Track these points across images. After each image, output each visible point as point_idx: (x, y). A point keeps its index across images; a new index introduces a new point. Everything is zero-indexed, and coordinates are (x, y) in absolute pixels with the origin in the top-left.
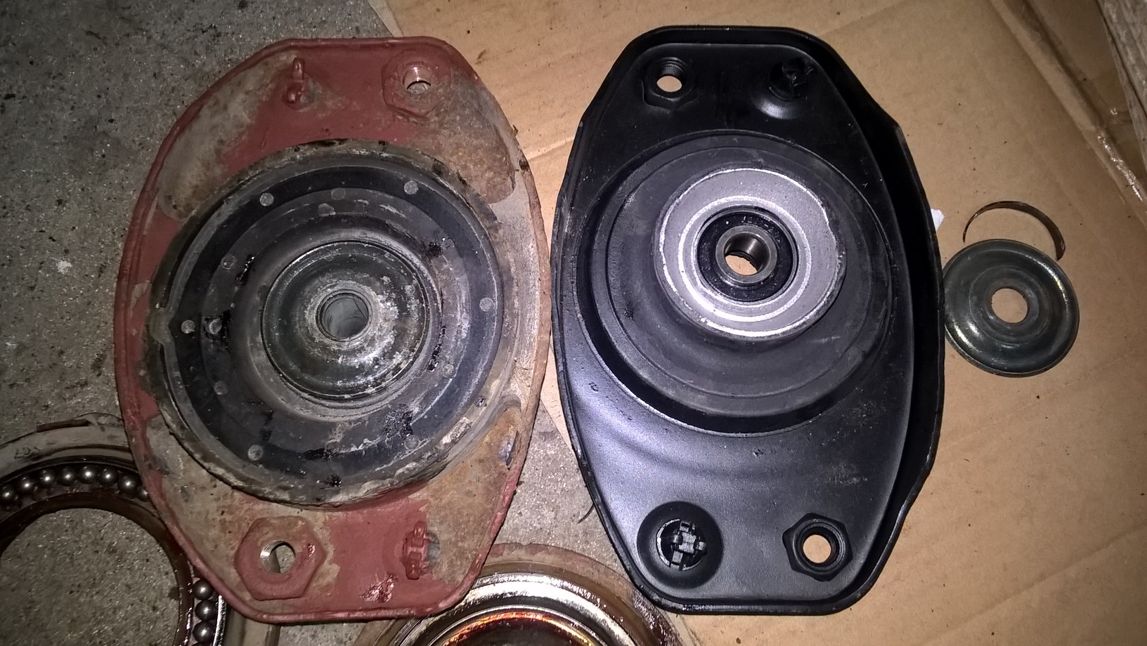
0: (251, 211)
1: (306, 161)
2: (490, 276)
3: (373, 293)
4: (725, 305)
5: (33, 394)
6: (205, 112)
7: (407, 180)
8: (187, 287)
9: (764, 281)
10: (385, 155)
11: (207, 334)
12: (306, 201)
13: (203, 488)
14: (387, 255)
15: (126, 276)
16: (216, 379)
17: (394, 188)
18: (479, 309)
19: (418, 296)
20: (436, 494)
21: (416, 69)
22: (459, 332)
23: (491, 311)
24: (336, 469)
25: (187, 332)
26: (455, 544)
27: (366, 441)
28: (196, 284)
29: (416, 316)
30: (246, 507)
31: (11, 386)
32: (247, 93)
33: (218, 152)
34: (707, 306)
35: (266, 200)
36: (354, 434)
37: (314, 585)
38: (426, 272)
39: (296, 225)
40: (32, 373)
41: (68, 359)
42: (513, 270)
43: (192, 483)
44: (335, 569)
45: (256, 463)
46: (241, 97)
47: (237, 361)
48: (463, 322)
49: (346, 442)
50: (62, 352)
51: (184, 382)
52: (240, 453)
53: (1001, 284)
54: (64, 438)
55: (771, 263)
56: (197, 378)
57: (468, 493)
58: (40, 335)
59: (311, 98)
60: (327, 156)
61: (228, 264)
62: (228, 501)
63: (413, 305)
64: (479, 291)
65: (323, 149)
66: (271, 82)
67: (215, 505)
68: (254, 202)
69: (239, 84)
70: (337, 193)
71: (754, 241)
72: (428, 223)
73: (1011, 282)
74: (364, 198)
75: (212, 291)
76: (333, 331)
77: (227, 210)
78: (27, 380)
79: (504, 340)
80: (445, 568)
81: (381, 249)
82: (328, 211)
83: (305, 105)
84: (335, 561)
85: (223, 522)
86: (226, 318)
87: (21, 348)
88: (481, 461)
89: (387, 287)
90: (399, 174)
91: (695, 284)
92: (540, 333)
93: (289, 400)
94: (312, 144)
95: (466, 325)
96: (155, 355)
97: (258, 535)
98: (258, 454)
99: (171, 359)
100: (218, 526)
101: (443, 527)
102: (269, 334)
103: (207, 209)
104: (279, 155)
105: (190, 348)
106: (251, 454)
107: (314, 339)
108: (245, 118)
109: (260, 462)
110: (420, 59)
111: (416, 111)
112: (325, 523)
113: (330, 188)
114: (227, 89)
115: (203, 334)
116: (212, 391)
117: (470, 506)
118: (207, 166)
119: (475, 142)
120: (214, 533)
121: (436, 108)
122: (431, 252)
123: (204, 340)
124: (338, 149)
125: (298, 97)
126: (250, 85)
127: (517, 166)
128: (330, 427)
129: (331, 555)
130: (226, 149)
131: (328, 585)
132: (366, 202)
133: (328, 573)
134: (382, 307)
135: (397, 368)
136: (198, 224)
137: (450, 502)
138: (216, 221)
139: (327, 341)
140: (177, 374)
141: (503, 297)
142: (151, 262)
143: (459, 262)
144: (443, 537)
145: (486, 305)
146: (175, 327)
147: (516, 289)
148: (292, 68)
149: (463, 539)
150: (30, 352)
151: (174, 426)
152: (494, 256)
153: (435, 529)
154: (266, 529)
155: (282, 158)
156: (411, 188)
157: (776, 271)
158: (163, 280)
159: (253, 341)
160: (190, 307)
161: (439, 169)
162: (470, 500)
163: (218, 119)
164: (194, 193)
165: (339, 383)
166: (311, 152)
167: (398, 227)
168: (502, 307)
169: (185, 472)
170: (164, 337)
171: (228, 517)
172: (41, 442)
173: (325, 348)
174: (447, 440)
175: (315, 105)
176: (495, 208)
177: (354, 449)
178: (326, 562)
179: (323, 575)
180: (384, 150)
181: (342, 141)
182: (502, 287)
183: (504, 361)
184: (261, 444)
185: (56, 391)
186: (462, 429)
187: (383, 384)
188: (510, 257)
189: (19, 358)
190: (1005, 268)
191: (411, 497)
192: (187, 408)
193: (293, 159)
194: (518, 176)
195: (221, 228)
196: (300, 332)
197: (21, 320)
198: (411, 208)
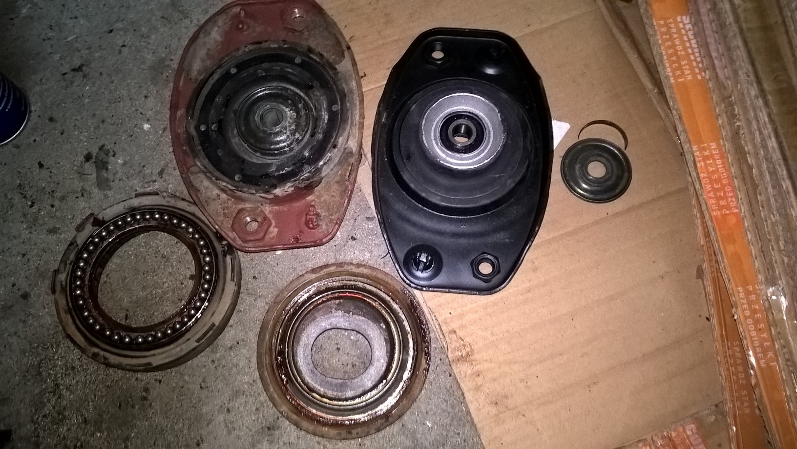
0: (227, 76)
1: (250, 51)
2: (336, 96)
3: (284, 108)
4: (451, 155)
5: (130, 185)
6: (201, 35)
7: (296, 57)
8: (201, 111)
9: (470, 145)
10: (285, 46)
11: (212, 130)
12: (251, 70)
13: (214, 200)
14: (289, 92)
15: (174, 107)
16: (218, 149)
17: (291, 61)
18: (332, 110)
19: (304, 108)
20: (319, 197)
21: (296, 10)
22: (324, 120)
23: (337, 111)
24: (274, 181)
25: (203, 130)
26: (328, 217)
27: (286, 169)
28: (205, 109)
29: (304, 117)
30: (234, 206)
31: (120, 180)
32: (219, 27)
33: (207, 54)
34: (443, 155)
35: (233, 71)
36: (280, 167)
37: (267, 237)
38: (307, 99)
39: (248, 81)
40: (129, 175)
41: (147, 169)
42: (346, 91)
43: (209, 198)
44: (276, 230)
45: (239, 182)
46: (216, 29)
47: (226, 142)
48: (325, 116)
49: (277, 170)
50: (144, 166)
51: (204, 151)
52: (232, 178)
53: (594, 159)
54: (147, 201)
55: (474, 137)
56: (209, 149)
57: (333, 196)
58: (134, 157)
59: (249, 27)
60: (260, 49)
61: (219, 100)
62: (226, 205)
63: (303, 113)
64: (332, 103)
65: (258, 46)
66: (230, 20)
67: (220, 206)
68: (228, 73)
69: (215, 22)
70: (265, 65)
71: (463, 126)
72: (307, 75)
73: (599, 158)
74: (277, 67)
75: (212, 112)
76: (267, 125)
77: (216, 77)
78: (128, 178)
79: (344, 120)
80: (324, 227)
81: (286, 89)
82: (261, 73)
83: (246, 30)
84: (276, 227)
85: (224, 213)
86: (220, 123)
87: (125, 163)
88: (337, 182)
89: (290, 105)
90: (291, 54)
91: (438, 145)
92: (360, 119)
93: (250, 157)
94: (252, 44)
95: (327, 117)
96: (190, 138)
97: (241, 214)
98: (239, 178)
99: (197, 141)
100: (222, 215)
101: (322, 210)
102: (240, 128)
103: (208, 75)
104: (238, 49)
105: (205, 137)
106: (236, 178)
107: (259, 128)
108: (219, 38)
109: (241, 181)
110: (298, 5)
111: (297, 29)
112: (270, 211)
113: (262, 63)
114: (210, 24)
115: (210, 130)
116: (217, 154)
117: (334, 201)
118: (203, 61)
119: (326, 43)
120: (221, 218)
121: (307, 27)
122: (307, 88)
123: (211, 133)
124: (264, 45)
125: (243, 26)
126: (220, 23)
127: (345, 48)
128: (270, 165)
129: (274, 224)
130: (210, 53)
131: (273, 237)
132: (279, 68)
133: (273, 232)
134: (289, 113)
135: (298, 139)
136: (204, 82)
137: (324, 200)
138: (211, 82)
139: (266, 129)
140: (200, 148)
141: (342, 105)
142: (184, 101)
143: (322, 91)
144: (323, 214)
145: (335, 108)
146: (197, 128)
147: (347, 99)
148: (239, 13)
149: (332, 215)
150: (129, 165)
151: (202, 167)
152: (337, 87)
153: (319, 211)
154: (244, 212)
155: (239, 51)
156: (298, 60)
157: (475, 140)
158: (190, 108)
159: (232, 133)
160: (203, 118)
161: (310, 50)
162: (334, 199)
163: (206, 39)
164: (198, 73)
165: (272, 147)
166: (252, 47)
167: (293, 78)
168: (342, 109)
169: (205, 193)
170: (193, 132)
171: (226, 211)
172: (136, 202)
173: (265, 132)
174: (321, 163)
175: (251, 30)
176: (337, 67)
177: (281, 172)
178: (272, 227)
179: (270, 233)
180: (285, 44)
181: (266, 41)
182: (341, 100)
183: (344, 129)
184: (240, 174)
185: (141, 184)
186: (328, 158)
187: (292, 146)
188: (344, 85)
189: (124, 168)
190: (596, 152)
191: (307, 199)
192: (206, 161)
193: (244, 51)
194: (346, 53)
195: (214, 85)
196: (253, 125)
197: (126, 150)
198: (299, 69)
